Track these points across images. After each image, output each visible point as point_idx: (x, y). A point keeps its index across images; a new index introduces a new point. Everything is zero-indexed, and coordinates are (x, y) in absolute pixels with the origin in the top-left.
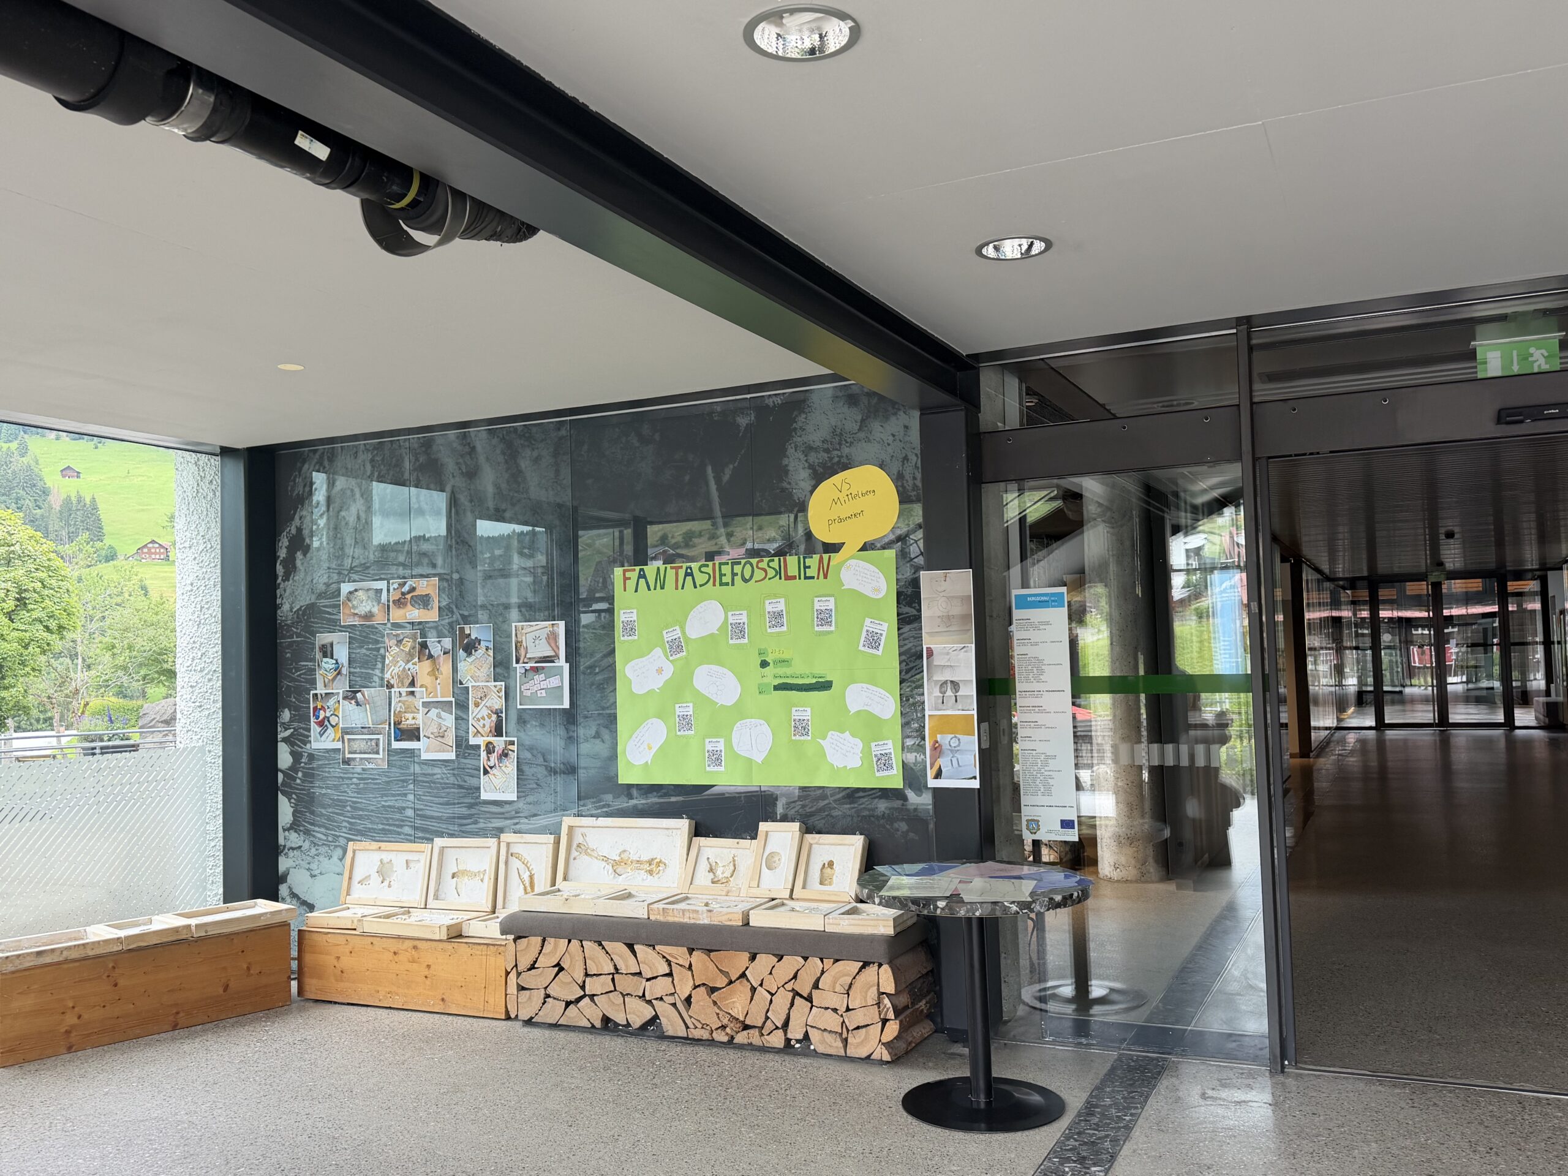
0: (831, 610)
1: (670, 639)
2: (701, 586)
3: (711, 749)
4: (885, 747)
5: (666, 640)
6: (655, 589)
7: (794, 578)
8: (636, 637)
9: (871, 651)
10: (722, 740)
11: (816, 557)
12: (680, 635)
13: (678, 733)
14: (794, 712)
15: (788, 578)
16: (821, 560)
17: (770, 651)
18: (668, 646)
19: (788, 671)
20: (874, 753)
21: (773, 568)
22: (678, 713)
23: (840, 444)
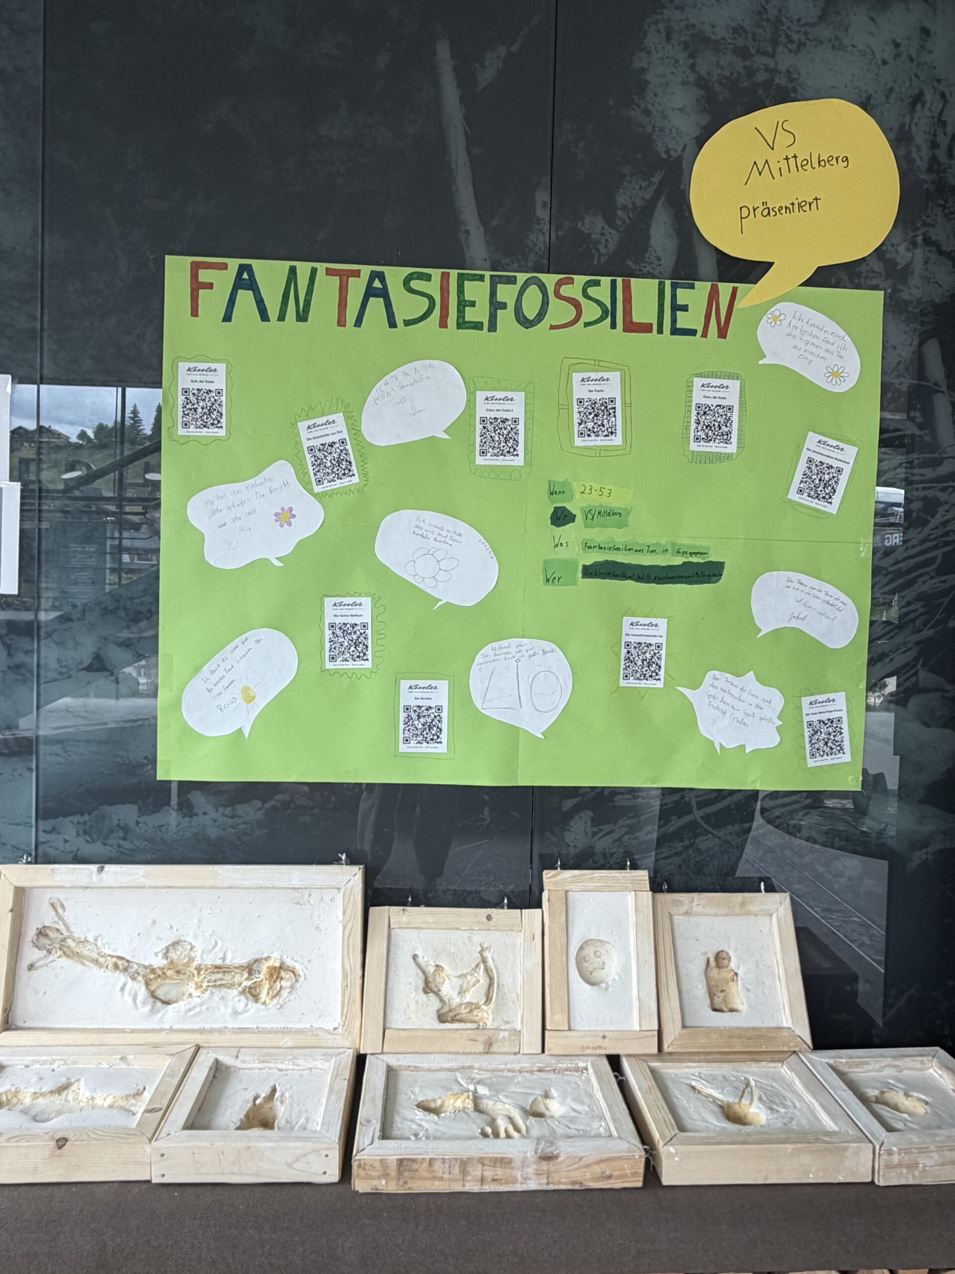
0: (730, 409)
1: (317, 443)
2: (408, 323)
3: (413, 703)
4: (830, 707)
5: (306, 444)
6: (282, 317)
7: (646, 328)
8: (222, 433)
9: (814, 503)
10: (443, 686)
11: (703, 288)
12: (345, 435)
13: (329, 665)
14: (626, 628)
15: (631, 327)
16: (714, 295)
17: (577, 487)
18: (309, 459)
19: (620, 536)
20: (806, 719)
21: (598, 302)
22: (329, 619)
23: (775, 43)
